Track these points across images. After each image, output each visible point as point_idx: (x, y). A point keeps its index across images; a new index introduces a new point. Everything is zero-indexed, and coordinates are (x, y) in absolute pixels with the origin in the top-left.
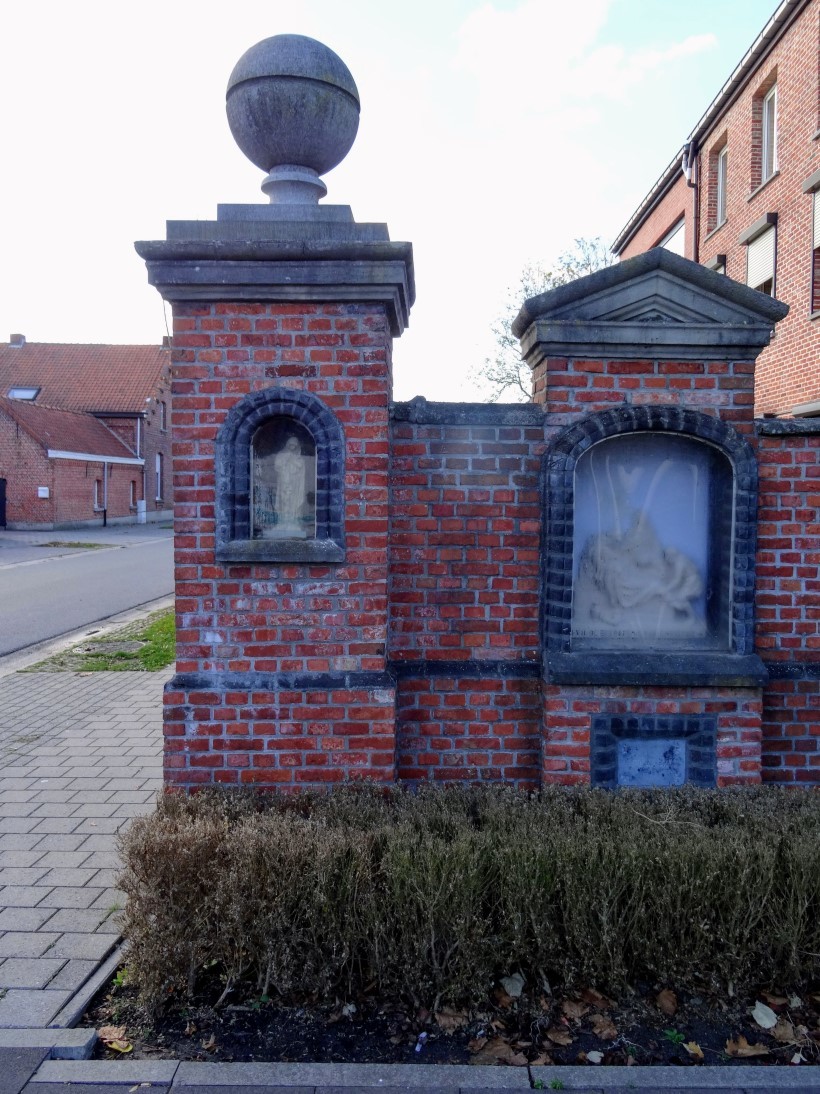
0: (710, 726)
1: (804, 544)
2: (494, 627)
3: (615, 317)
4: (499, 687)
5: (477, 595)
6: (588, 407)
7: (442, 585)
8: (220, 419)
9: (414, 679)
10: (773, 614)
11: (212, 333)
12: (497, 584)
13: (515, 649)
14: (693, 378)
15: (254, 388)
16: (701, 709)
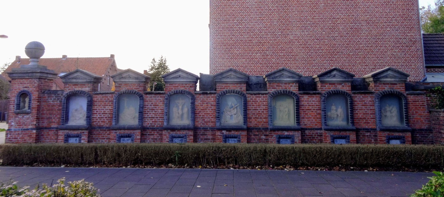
0: (81, 135)
1: (99, 109)
2: (54, 122)
3: (73, 78)
4: (54, 131)
5: (53, 118)
6: (69, 91)
7: (48, 116)
8: (16, 94)
9: (42, 130)
10: (94, 119)
11: (16, 83)
12: (56, 116)
13: (58, 125)
14: (84, 86)
15: (21, 90)
16: (79, 133)
